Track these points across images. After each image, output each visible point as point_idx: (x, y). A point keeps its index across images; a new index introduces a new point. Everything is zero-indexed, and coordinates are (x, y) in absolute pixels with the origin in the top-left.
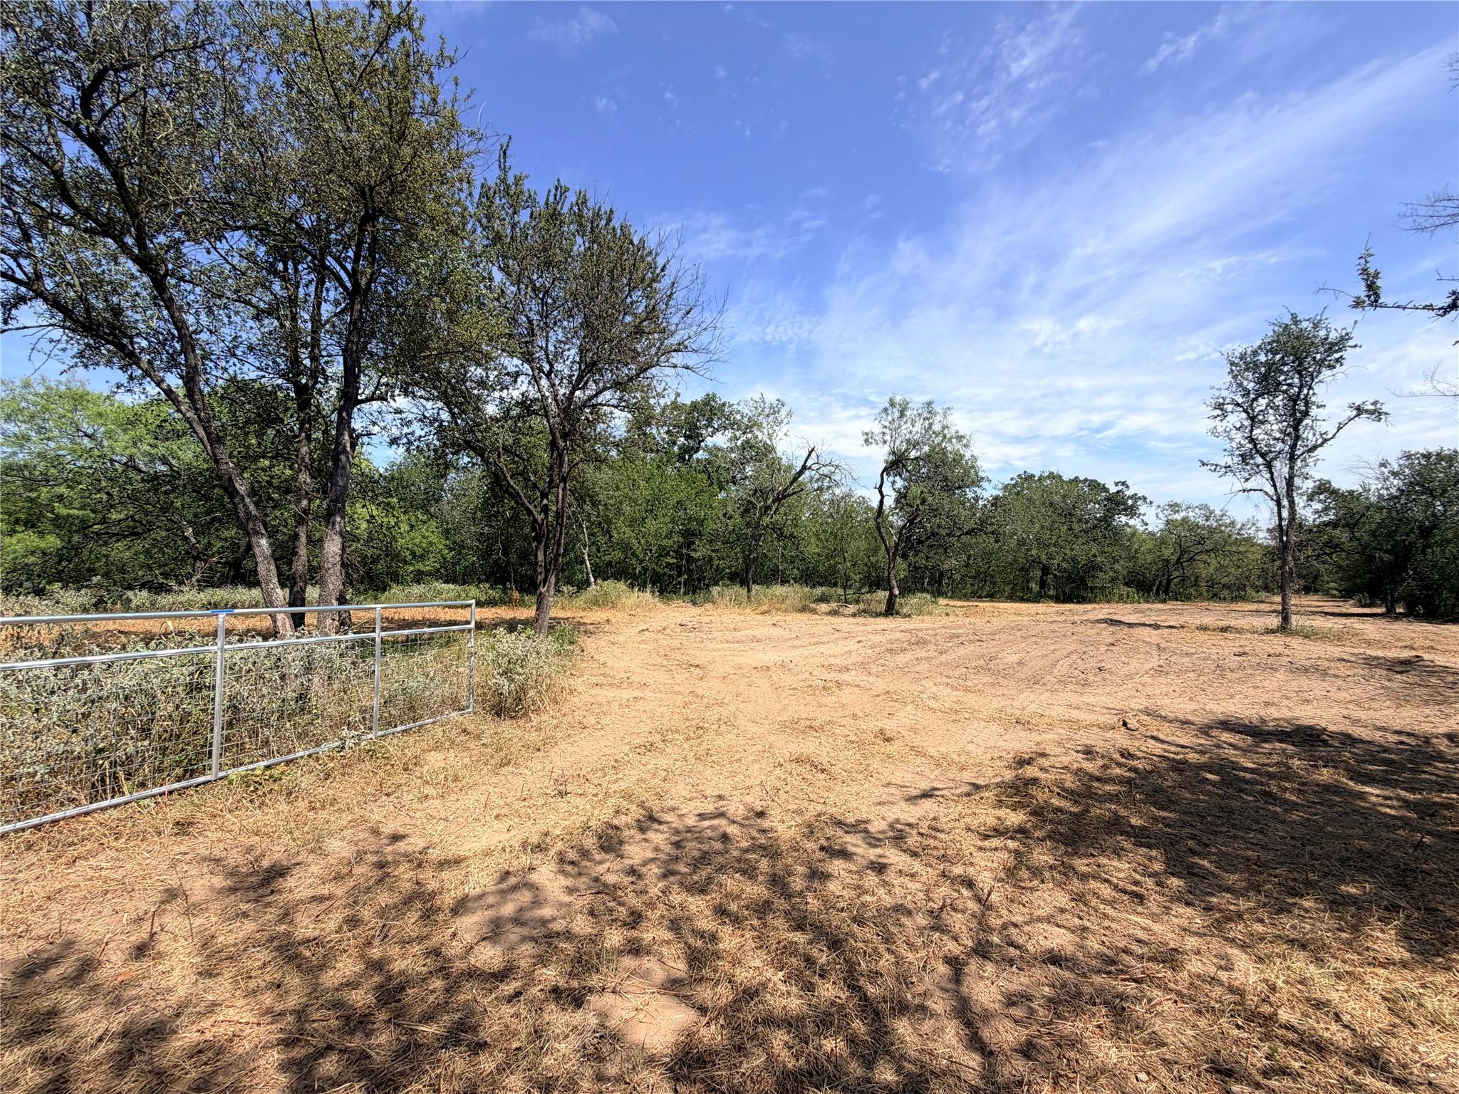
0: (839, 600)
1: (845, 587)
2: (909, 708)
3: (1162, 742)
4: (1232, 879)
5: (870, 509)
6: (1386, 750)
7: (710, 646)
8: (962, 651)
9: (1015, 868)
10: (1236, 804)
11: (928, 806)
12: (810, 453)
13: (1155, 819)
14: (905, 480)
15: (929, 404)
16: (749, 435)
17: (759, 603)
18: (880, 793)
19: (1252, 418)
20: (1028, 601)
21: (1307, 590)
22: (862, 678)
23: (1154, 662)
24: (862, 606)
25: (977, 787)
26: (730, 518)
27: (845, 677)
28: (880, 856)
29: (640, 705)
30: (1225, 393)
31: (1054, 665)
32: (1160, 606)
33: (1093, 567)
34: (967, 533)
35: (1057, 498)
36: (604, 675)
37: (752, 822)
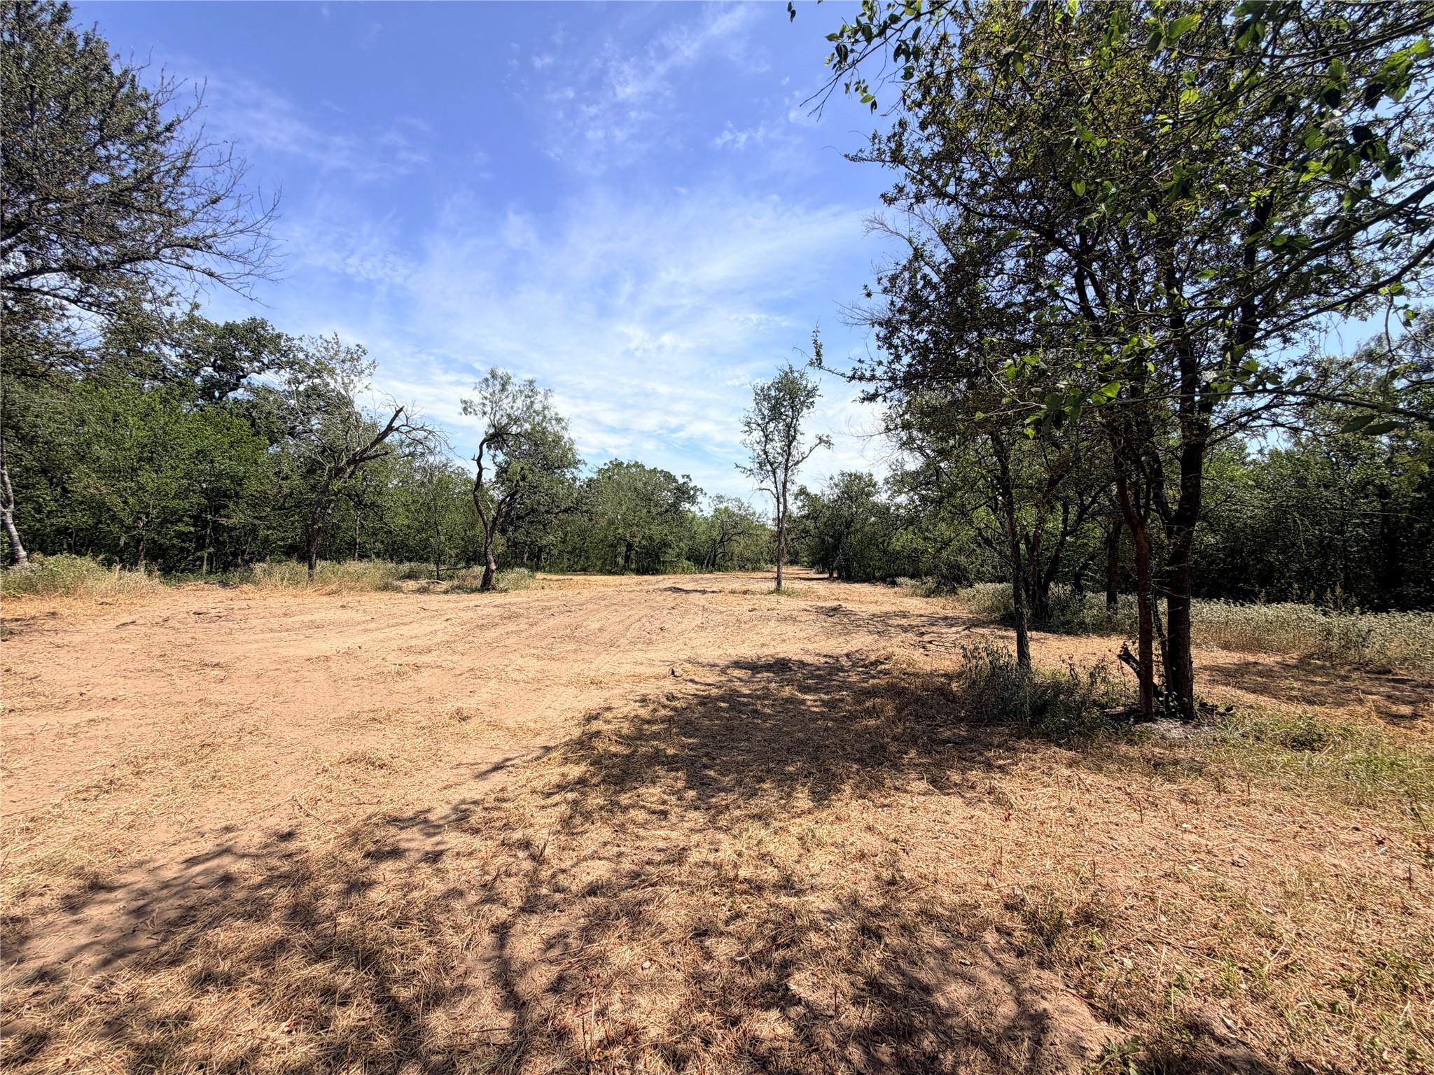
0: (431, 577)
1: (437, 563)
2: (491, 683)
3: (697, 683)
4: (727, 780)
5: (468, 480)
6: (818, 669)
7: (243, 638)
8: (552, 622)
9: (570, 817)
10: (736, 723)
11: (498, 779)
12: (398, 413)
13: (683, 747)
14: (506, 454)
15: (531, 382)
16: (317, 381)
17: (325, 582)
18: (448, 776)
19: (766, 436)
20: (615, 573)
21: (793, 562)
22: (445, 658)
23: (698, 621)
24: (456, 582)
25: (547, 749)
26: (286, 478)
27: (426, 658)
28: (438, 844)
29: (101, 729)
30: (752, 415)
31: (628, 629)
32: (708, 576)
33: (665, 544)
34: (565, 511)
35: (640, 485)
36: (32, 694)
37: (274, 849)
